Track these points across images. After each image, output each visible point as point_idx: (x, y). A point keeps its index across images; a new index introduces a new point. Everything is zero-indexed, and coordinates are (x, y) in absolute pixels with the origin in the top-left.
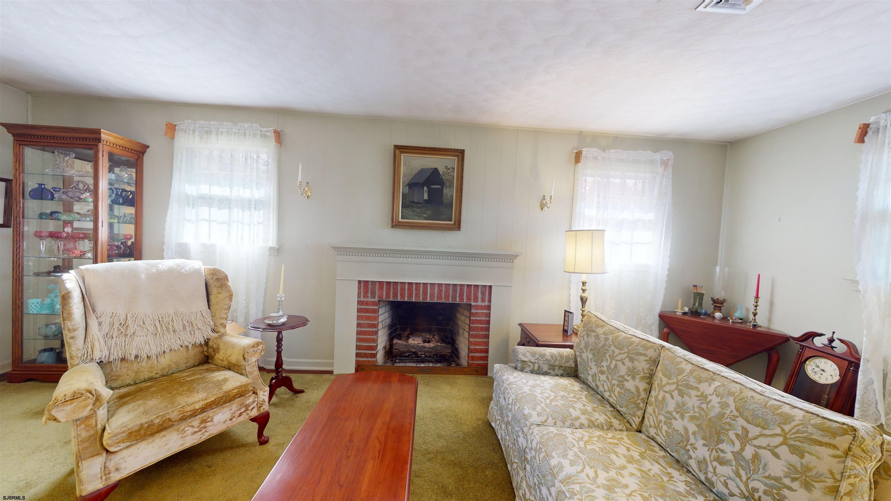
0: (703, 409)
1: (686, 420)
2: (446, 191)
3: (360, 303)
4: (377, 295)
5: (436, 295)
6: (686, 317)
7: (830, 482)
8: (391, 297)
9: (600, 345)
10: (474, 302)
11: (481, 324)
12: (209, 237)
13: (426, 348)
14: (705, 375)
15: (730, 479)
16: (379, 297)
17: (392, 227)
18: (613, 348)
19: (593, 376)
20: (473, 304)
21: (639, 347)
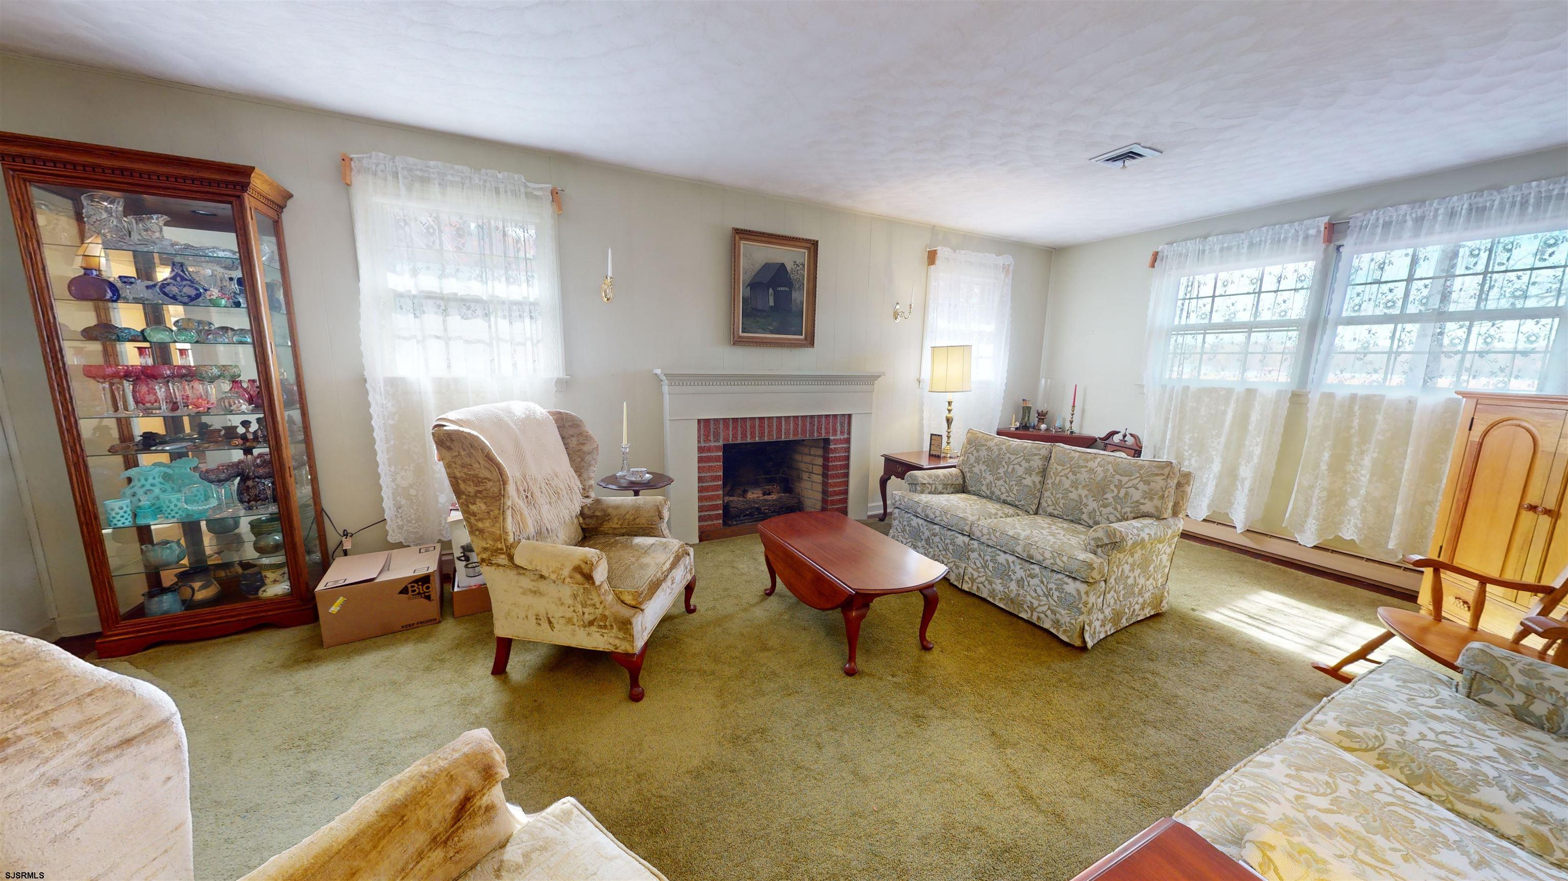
0: (1092, 478)
1: (1080, 490)
2: (795, 295)
3: (701, 449)
4: (722, 436)
5: (791, 432)
6: (1018, 432)
7: (1161, 493)
8: (739, 438)
9: (994, 456)
10: (833, 435)
11: (840, 461)
12: (449, 366)
13: (769, 500)
14: (1089, 456)
15: (1111, 513)
16: (724, 440)
17: (734, 344)
18: (1008, 455)
19: (987, 485)
20: (832, 438)
21: (1033, 450)
